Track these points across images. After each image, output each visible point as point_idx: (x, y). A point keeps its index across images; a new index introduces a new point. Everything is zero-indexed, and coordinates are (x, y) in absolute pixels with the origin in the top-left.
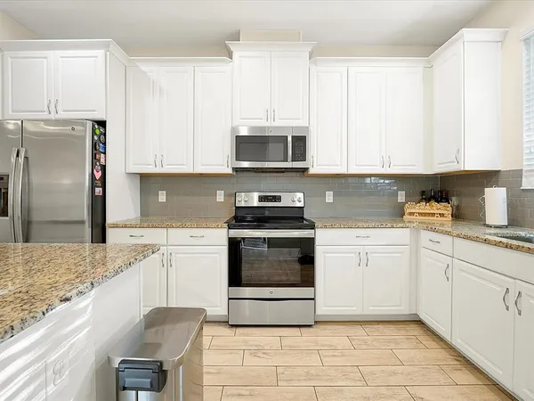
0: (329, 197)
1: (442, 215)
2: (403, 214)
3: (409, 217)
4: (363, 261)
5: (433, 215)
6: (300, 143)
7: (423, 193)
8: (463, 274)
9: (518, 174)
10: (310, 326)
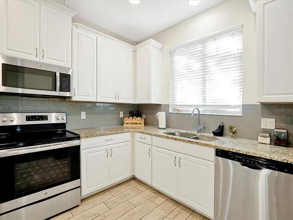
0: (83, 115)
1: (140, 124)
2: (123, 124)
3: (126, 125)
4: (109, 154)
5: (136, 123)
6: (66, 79)
7: (130, 112)
8: (157, 152)
9: (168, 106)
10: (77, 206)
